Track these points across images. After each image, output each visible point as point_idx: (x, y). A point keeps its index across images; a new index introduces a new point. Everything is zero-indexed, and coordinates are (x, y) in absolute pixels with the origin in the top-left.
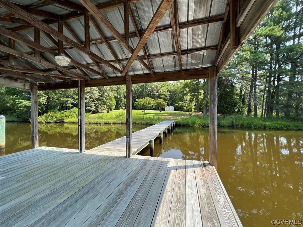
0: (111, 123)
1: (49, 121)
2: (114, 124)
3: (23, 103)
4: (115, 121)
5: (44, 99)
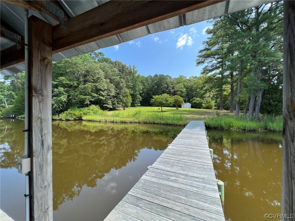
0: (128, 122)
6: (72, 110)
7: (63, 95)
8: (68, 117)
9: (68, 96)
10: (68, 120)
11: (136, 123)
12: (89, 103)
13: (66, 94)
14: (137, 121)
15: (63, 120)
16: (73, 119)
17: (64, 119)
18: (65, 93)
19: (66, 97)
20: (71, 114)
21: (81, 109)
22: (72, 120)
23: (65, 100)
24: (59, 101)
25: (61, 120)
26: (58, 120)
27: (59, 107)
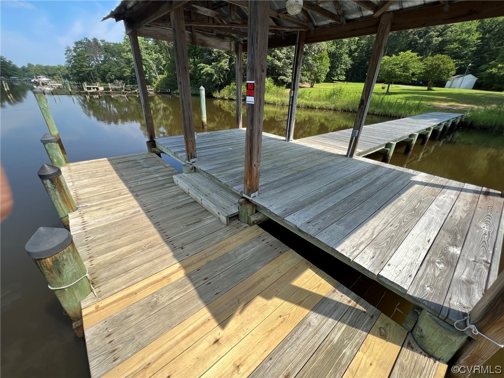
0: (317, 107)
2: (321, 109)
3: (205, 69)
4: (323, 104)
5: (226, 62)
6: (235, 85)
7: (224, 58)
9: (231, 60)
10: (231, 100)
11: (330, 110)
13: (227, 58)
14: (332, 106)
19: (228, 62)
20: (235, 90)
23: (227, 67)
24: (219, 68)
25: (223, 99)
26: (219, 99)
27: (220, 79)
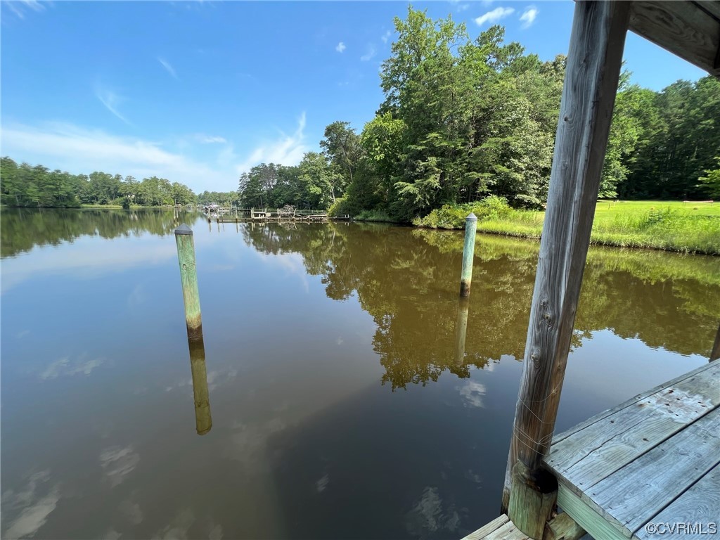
1: (443, 225)
3: (405, 189)
6: (449, 208)
7: (434, 174)
8: (443, 221)
9: (443, 176)
10: (441, 229)
12: (486, 190)
13: (437, 173)
15: (433, 229)
16: (453, 227)
17: (435, 227)
18: (437, 169)
19: (438, 179)
20: (448, 215)
21: (466, 204)
22: (450, 230)
23: (437, 184)
24: (426, 187)
25: (428, 227)
26: (421, 227)
27: (425, 202)
